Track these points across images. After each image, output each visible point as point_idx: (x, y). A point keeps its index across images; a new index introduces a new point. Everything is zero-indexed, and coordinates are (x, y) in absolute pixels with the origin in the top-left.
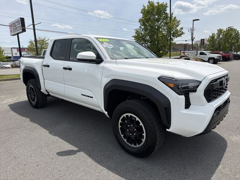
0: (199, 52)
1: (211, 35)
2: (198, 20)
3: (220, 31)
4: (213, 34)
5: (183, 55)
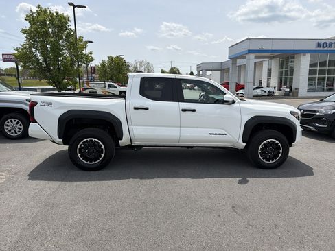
0: (107, 83)
1: (101, 62)
2: (91, 42)
3: (111, 58)
4: (104, 61)
5: (87, 87)
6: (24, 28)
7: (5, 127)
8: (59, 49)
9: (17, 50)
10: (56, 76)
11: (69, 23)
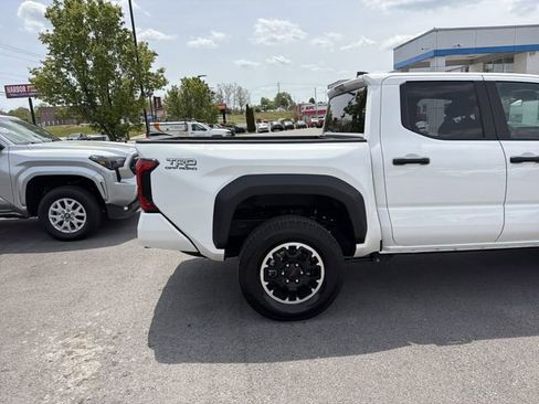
0: (190, 124)
3: (185, 81)
4: (174, 88)
5: (157, 131)
6: (45, 33)
7: (50, 216)
8: (110, 66)
9: (35, 72)
10: (106, 114)
11: (122, 19)
